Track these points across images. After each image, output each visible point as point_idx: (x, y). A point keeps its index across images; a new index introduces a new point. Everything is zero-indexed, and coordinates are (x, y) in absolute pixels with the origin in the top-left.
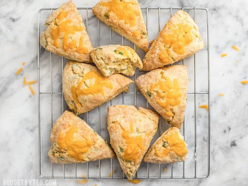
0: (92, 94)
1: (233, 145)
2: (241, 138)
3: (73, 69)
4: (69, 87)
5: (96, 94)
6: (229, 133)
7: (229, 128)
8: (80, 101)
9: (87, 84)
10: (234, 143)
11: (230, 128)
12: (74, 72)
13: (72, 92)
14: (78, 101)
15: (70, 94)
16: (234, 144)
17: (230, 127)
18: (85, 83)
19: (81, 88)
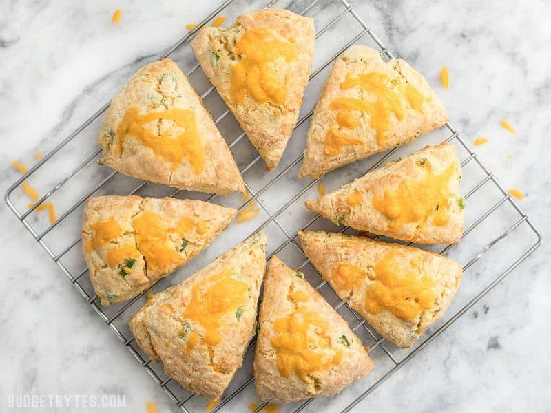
0: (155, 152)
1: (493, 347)
2: (512, 330)
3: (162, 79)
4: (129, 104)
5: (161, 158)
6: (484, 318)
7: (485, 307)
8: (125, 145)
9: (161, 127)
10: (495, 342)
11: (488, 309)
12: (160, 86)
13: (125, 117)
14: (121, 142)
15: (118, 118)
16: (494, 345)
17: (487, 306)
18: (160, 121)
19: (146, 126)
